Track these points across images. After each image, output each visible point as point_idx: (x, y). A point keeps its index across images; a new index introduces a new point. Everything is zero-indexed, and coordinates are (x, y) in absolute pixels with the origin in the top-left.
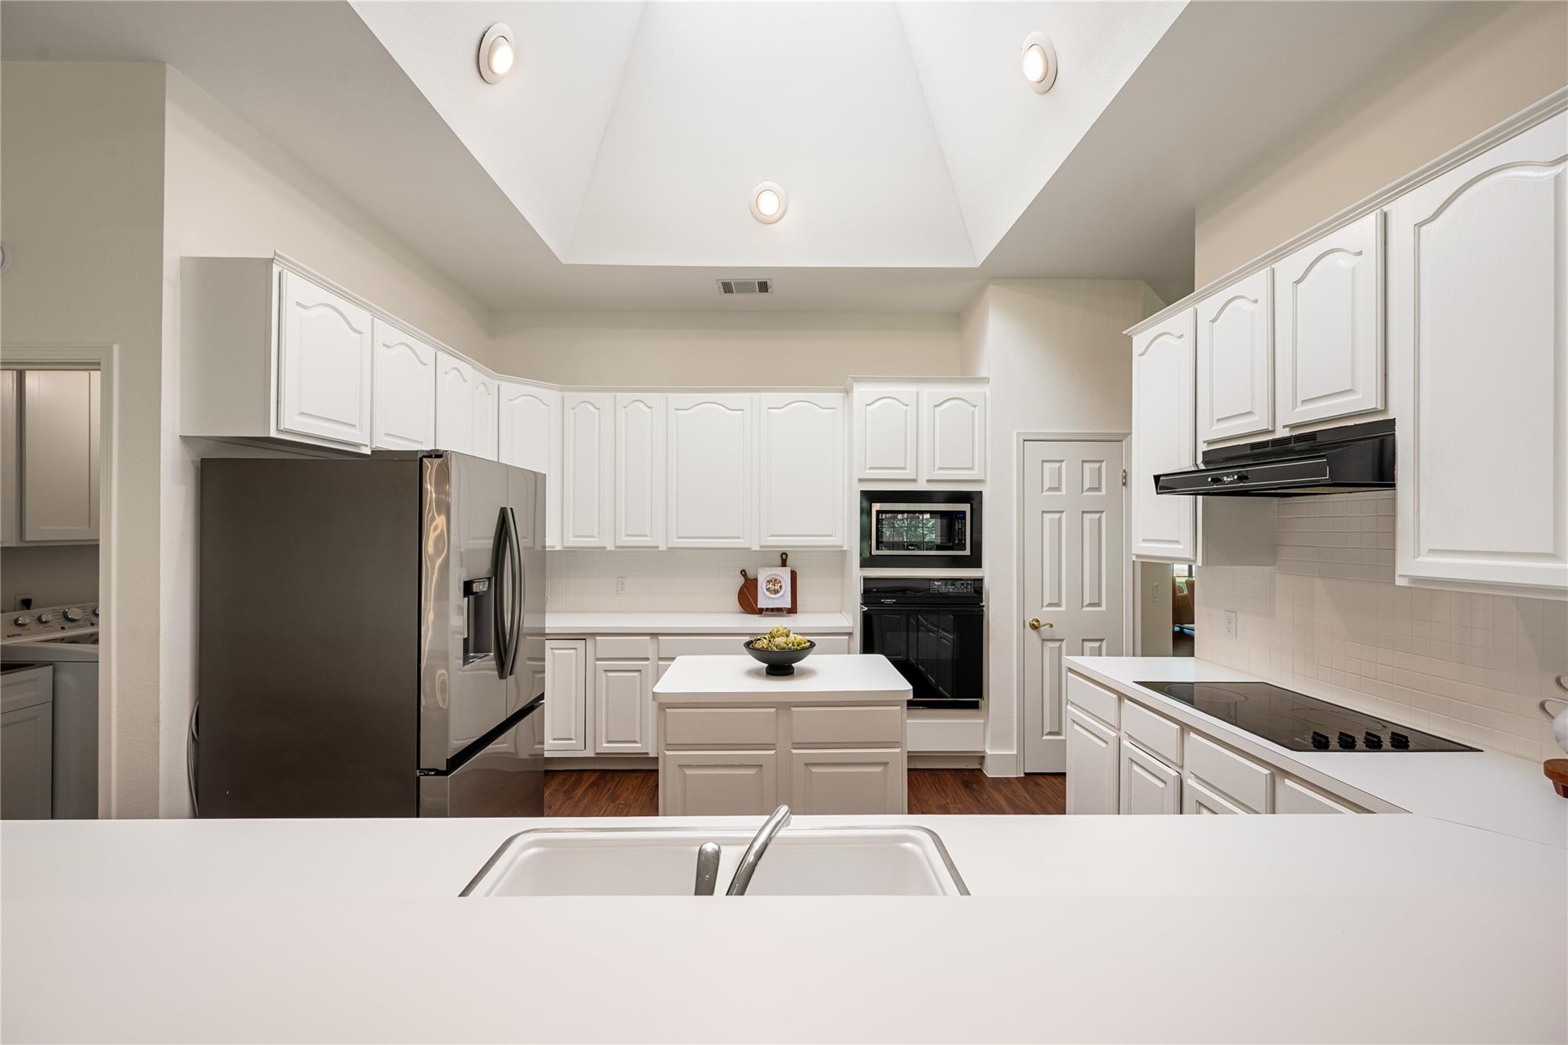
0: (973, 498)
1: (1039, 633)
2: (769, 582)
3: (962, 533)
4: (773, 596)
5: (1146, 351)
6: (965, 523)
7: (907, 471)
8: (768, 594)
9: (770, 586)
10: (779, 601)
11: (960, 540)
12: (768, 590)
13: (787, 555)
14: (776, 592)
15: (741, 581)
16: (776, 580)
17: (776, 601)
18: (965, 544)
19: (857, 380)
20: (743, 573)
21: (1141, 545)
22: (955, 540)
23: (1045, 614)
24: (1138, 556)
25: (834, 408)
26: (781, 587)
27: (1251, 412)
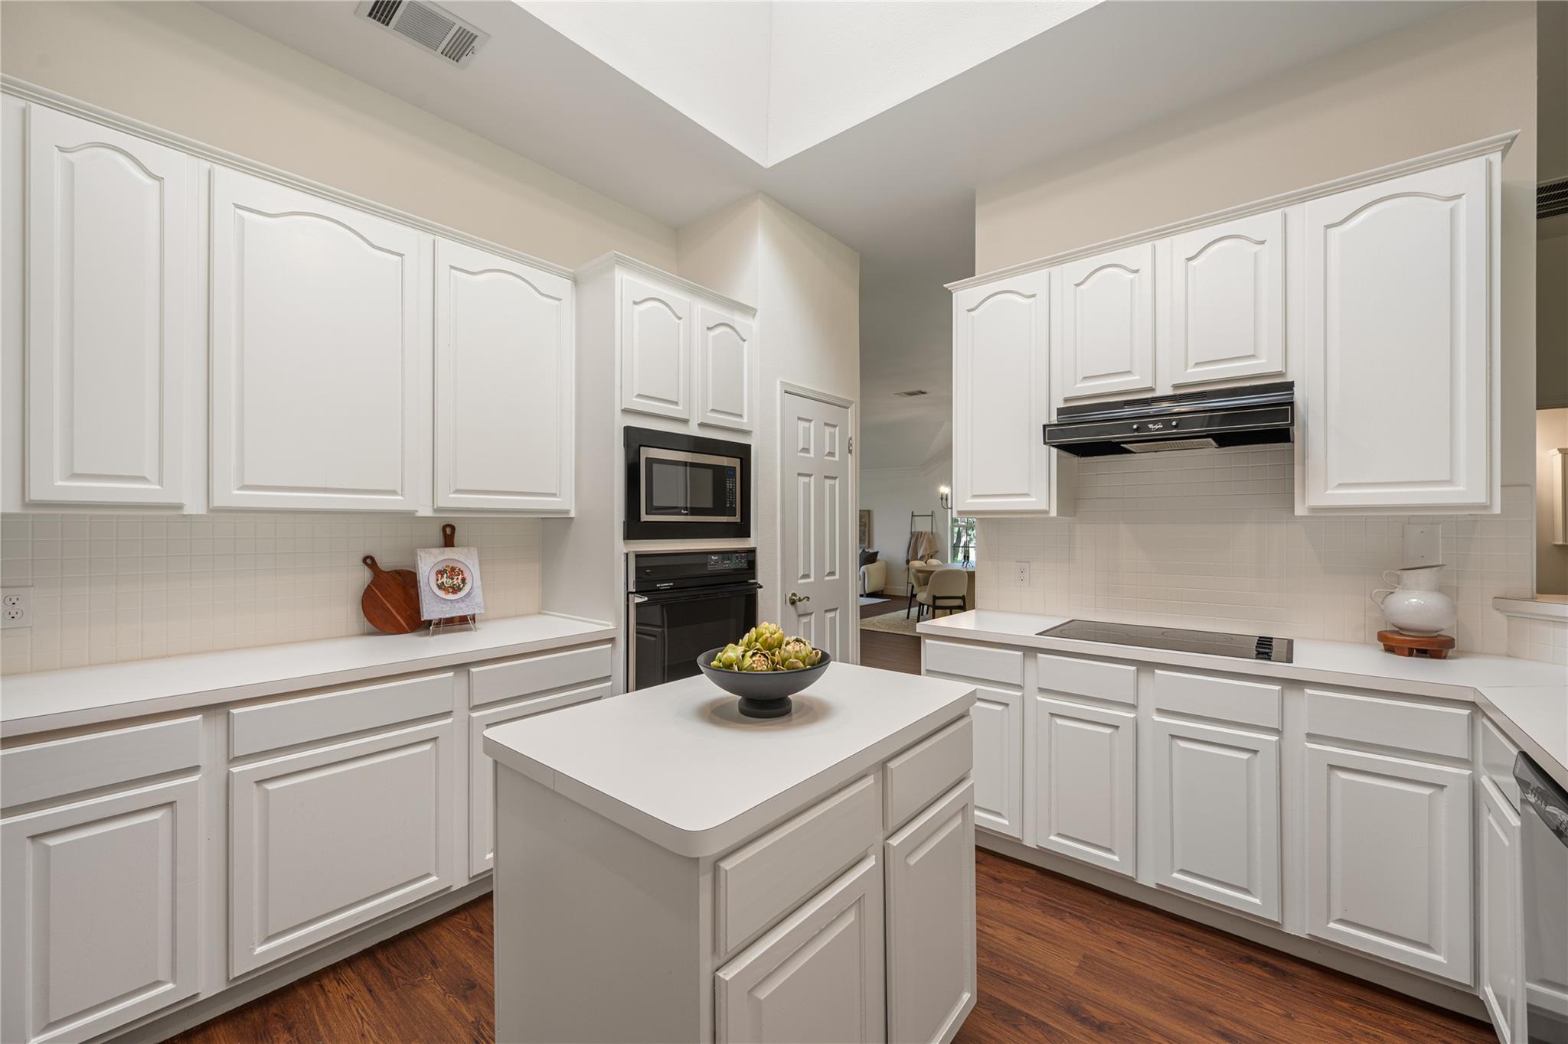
0: (743, 453)
1: (796, 608)
2: (441, 573)
3: (732, 493)
4: (451, 597)
5: (977, 307)
6: (735, 481)
7: (680, 408)
8: (441, 594)
9: (444, 580)
10: (462, 605)
11: (731, 503)
12: (441, 587)
13: (453, 528)
14: (456, 589)
15: (365, 576)
16: (453, 569)
17: (457, 605)
18: (735, 508)
19: (621, 262)
20: (369, 561)
21: (972, 501)
22: (726, 503)
23: (800, 587)
24: (960, 513)
25: (559, 300)
26: (463, 580)
27: (1129, 372)
